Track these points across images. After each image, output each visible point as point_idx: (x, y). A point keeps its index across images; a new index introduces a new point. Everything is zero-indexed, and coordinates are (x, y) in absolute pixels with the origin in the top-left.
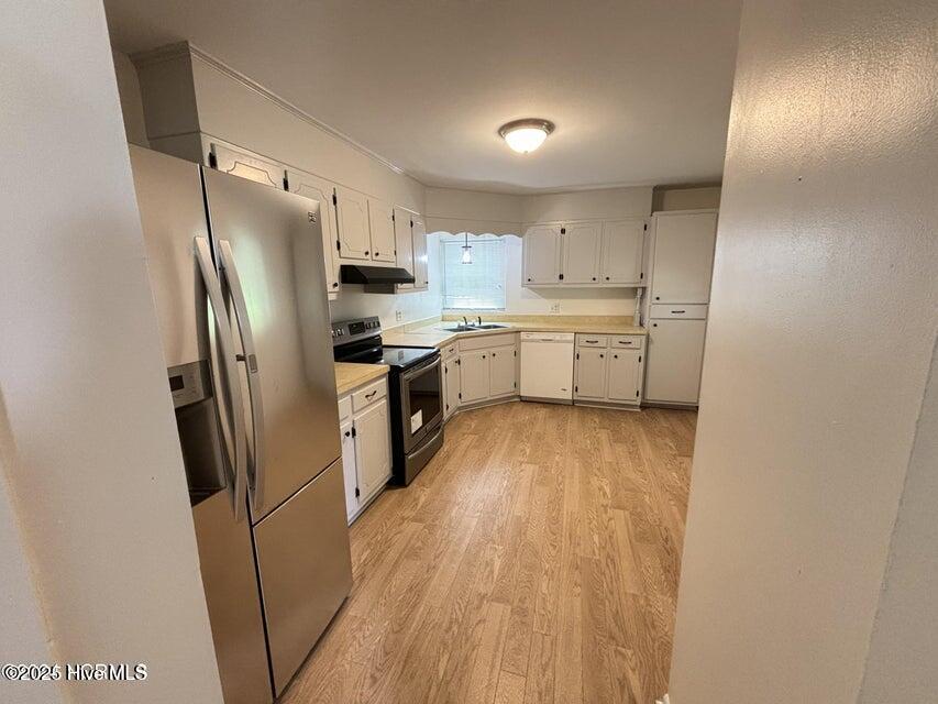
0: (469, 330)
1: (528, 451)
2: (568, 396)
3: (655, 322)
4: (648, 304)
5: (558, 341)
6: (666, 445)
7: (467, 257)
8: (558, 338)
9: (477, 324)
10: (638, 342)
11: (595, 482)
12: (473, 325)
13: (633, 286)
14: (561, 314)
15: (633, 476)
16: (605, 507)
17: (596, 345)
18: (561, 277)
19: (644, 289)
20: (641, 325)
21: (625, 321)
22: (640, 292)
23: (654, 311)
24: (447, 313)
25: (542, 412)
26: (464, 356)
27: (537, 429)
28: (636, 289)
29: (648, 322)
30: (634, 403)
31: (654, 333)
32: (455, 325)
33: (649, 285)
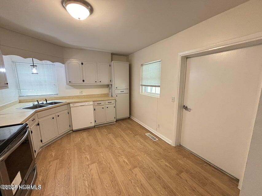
0: (41, 106)
1: (88, 157)
2: (93, 124)
3: (117, 95)
4: (114, 90)
5: (87, 105)
6: (129, 133)
7: (34, 70)
8: (87, 104)
9: (45, 102)
10: (113, 102)
11: (121, 160)
12: (43, 103)
13: (108, 84)
14: (84, 94)
15: (129, 150)
16: (130, 170)
17: (101, 104)
18: (83, 81)
19: (111, 85)
20: (112, 96)
21: (106, 95)
22: (110, 86)
23: (116, 92)
24: (22, 98)
25: (85, 135)
26: (40, 121)
27: (87, 143)
28: (109, 85)
29: (114, 95)
30: (114, 121)
31: (117, 98)
32: (31, 105)
33: (113, 83)
